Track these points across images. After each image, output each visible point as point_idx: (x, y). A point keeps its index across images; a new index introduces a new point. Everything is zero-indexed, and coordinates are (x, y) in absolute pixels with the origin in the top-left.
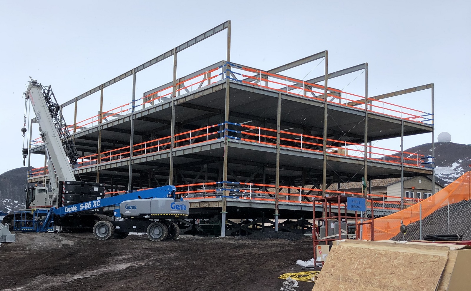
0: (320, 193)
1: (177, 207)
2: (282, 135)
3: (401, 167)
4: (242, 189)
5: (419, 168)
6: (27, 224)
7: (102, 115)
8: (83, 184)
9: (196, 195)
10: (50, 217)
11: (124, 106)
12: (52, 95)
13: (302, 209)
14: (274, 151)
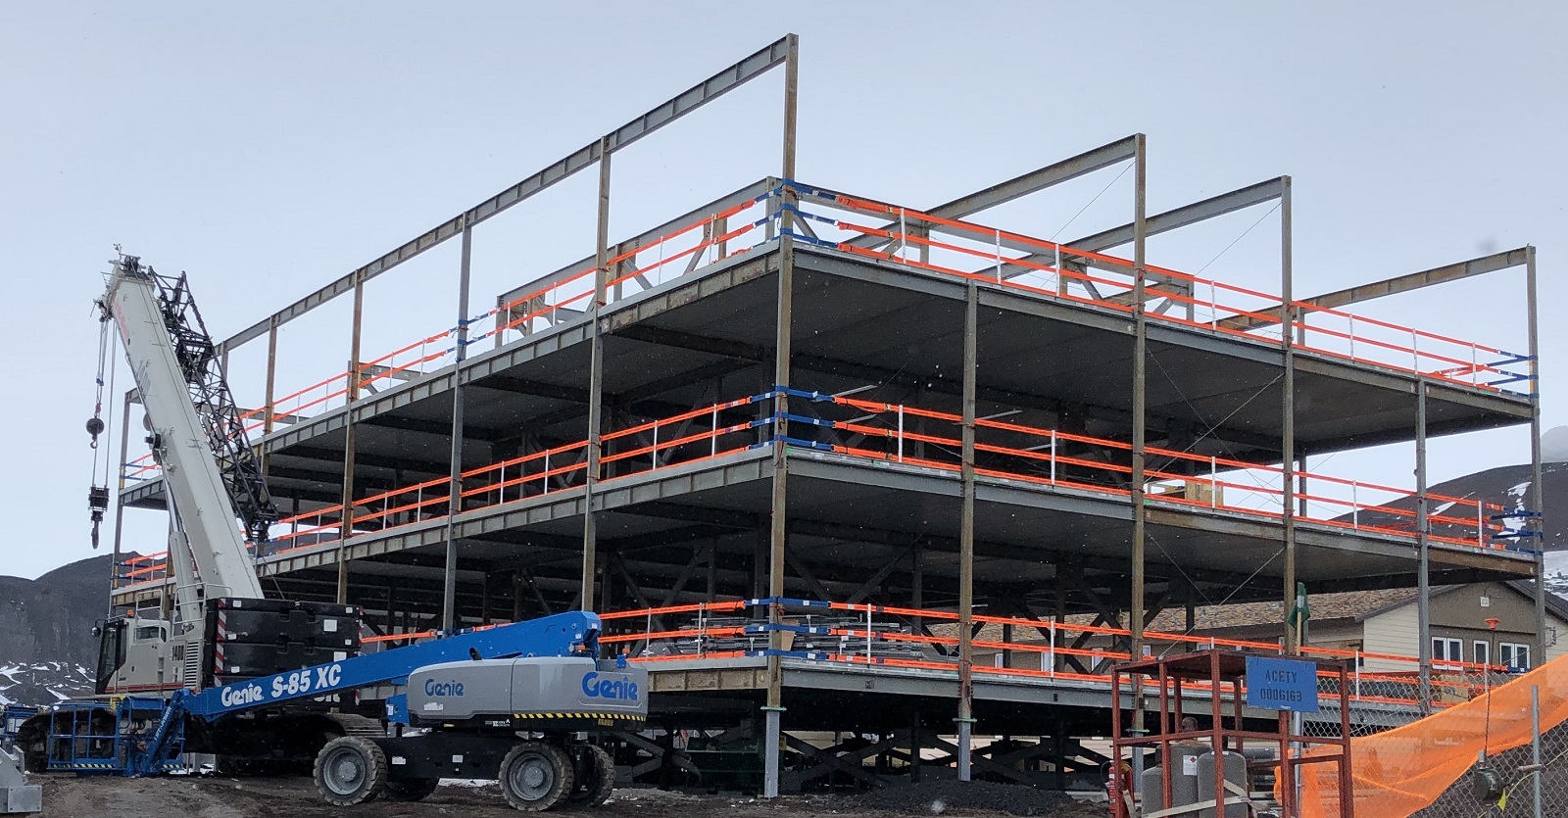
0: (1125, 643)
1: (605, 690)
2: (981, 434)
3: (1419, 547)
4: (836, 626)
5: (1485, 552)
6: (98, 746)
7: (360, 373)
8: (285, 610)
9: (676, 646)
10: (172, 724)
11: (430, 340)
12: (190, 308)
13: (1056, 700)
14: (954, 491)
